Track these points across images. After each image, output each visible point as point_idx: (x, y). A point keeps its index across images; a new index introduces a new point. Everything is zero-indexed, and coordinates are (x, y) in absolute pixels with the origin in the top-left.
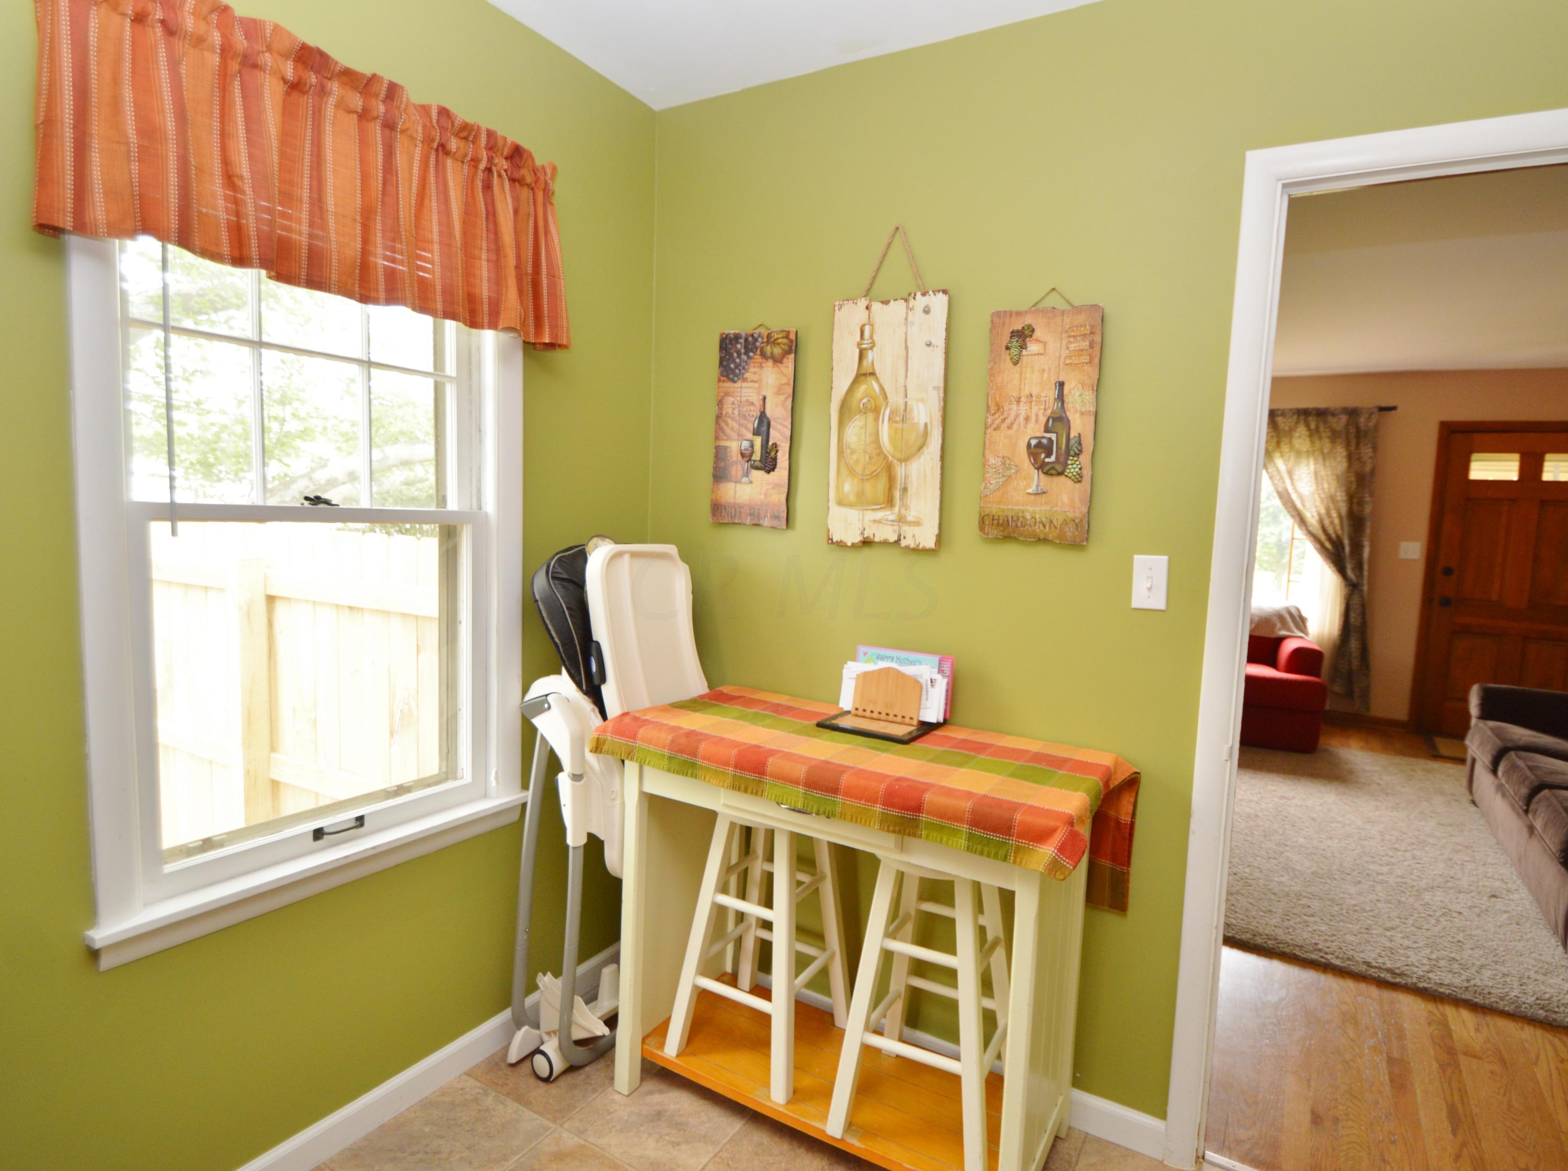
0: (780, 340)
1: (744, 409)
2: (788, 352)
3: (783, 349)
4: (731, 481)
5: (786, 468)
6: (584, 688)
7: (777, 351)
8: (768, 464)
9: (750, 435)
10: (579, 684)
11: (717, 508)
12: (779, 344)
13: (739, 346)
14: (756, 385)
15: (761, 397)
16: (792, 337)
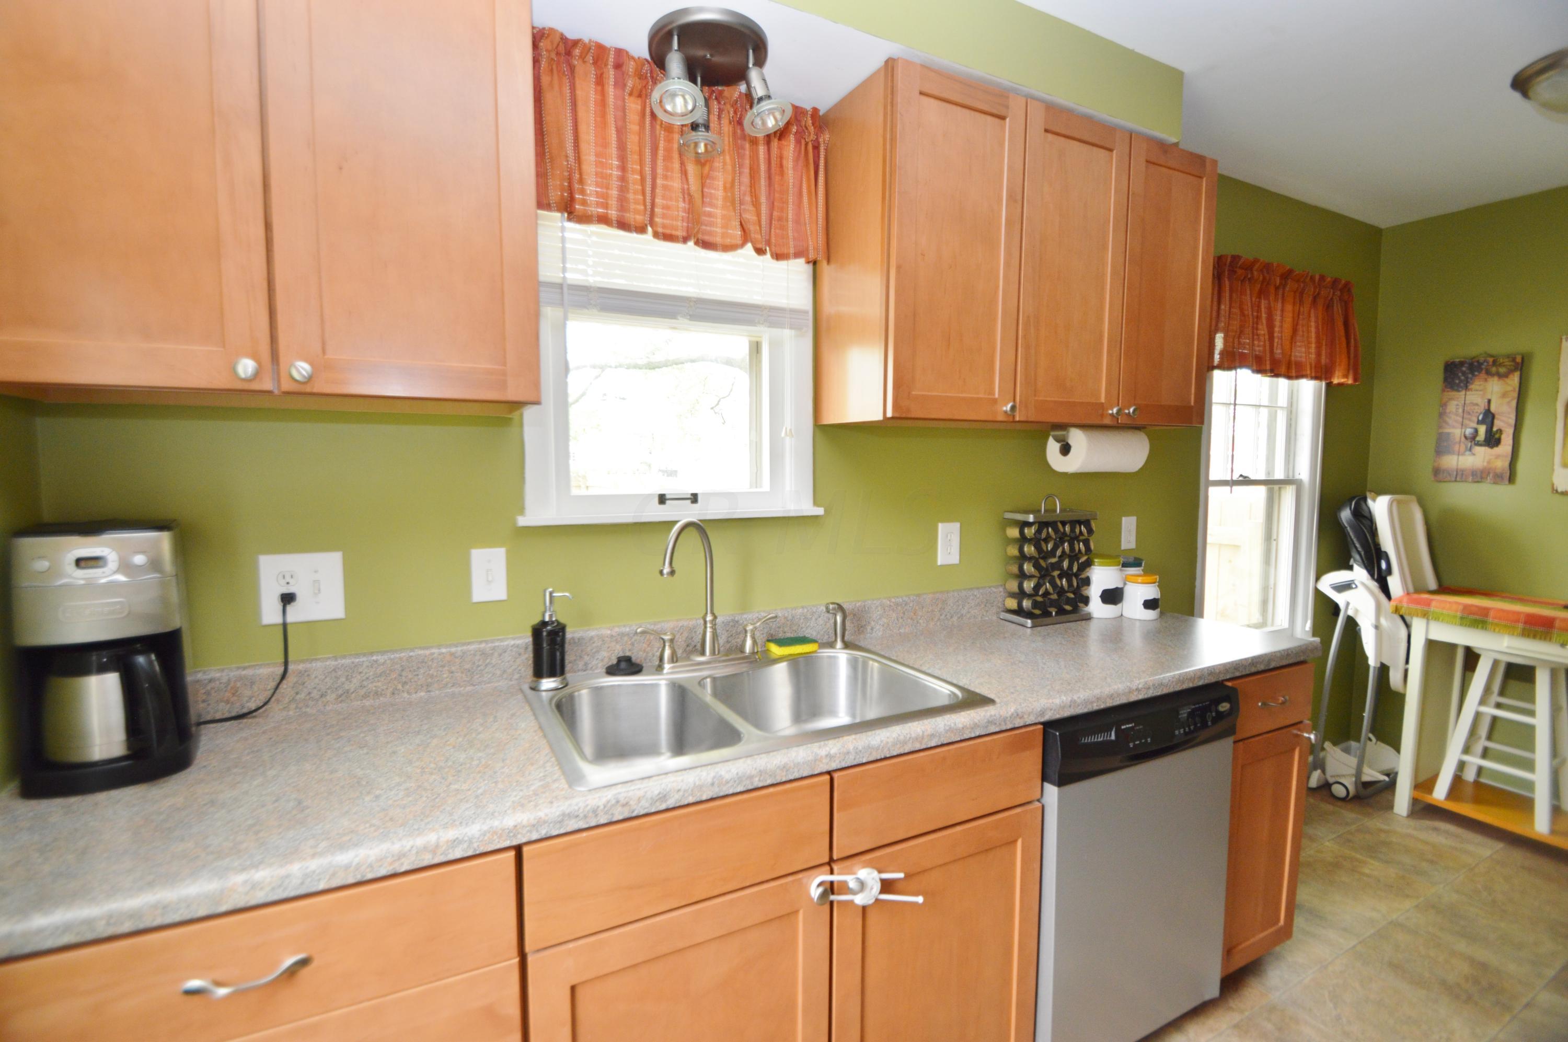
0: (1506, 363)
1: (1469, 408)
2: (1515, 370)
3: (1508, 369)
4: (1453, 453)
5: (1510, 445)
6: (1376, 577)
7: (1502, 370)
8: (1492, 440)
9: (1475, 425)
10: (1372, 575)
11: (1437, 471)
12: (1504, 366)
13: (1464, 369)
14: (1481, 393)
15: (1486, 401)
16: (1519, 360)
